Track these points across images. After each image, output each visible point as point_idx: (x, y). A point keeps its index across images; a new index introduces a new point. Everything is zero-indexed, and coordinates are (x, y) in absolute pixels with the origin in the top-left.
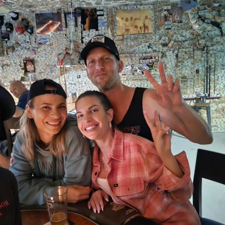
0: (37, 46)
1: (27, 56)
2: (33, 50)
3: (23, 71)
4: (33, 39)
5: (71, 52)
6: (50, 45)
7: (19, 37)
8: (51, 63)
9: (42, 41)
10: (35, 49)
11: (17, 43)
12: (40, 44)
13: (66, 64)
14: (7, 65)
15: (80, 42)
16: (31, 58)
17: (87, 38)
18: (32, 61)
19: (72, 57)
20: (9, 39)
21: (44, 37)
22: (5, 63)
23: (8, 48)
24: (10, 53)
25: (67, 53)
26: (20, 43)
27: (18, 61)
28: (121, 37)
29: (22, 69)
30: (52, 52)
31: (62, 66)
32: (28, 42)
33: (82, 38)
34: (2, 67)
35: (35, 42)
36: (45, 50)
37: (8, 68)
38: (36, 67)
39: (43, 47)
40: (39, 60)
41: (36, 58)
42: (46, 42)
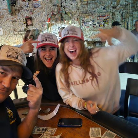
0: (33, 9)
1: (27, 16)
2: (31, 11)
3: (26, 25)
4: (31, 4)
5: (55, 13)
6: (41, 8)
7: (22, 3)
8: (42, 20)
9: (36, 6)
10: (32, 11)
11: (21, 7)
12: (35, 7)
13: (52, 21)
14: (16, 21)
15: (60, 6)
16: (30, 16)
17: (64, 3)
18: (30, 19)
19: (56, 17)
20: (16, 5)
21: (37, 3)
22: (14, 20)
23: (15, 10)
24: (17, 13)
25: (53, 14)
26: (23, 7)
27: (22, 18)
28: (86, 2)
29: (25, 24)
30: (43, 13)
31: (50, 22)
32: (28, 6)
33: (61, 3)
34: (13, 22)
35: (32, 6)
36: (38, 11)
37: (16, 23)
38: (33, 22)
39: (37, 9)
40: (34, 18)
41: (33, 17)
42: (39, 6)
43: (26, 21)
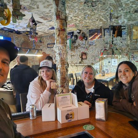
0: (88, 46)
1: (83, 51)
2: (86, 48)
3: (81, 59)
4: (87, 43)
5: (107, 49)
6: (95, 45)
7: (80, 41)
8: (95, 55)
9: (91, 44)
10: (88, 48)
11: (79, 45)
12: (90, 45)
13: (104, 55)
14: (74, 56)
15: (111, 43)
16: (85, 52)
17: (115, 41)
18: (85, 54)
19: (108, 52)
20: (75, 43)
21: (92, 42)
22: (72, 54)
23: (75, 47)
24: (75, 50)
25: (105, 49)
26: (80, 45)
27: (79, 53)
28: (135, 40)
29: (80, 58)
30: (96, 49)
31: (102, 56)
32: (84, 44)
33: (113, 41)
34: (71, 56)
35: (88, 44)
36: (92, 48)
37: (74, 57)
38: (87, 57)
39: (91, 46)
40: (89, 53)
41: (88, 52)
42: (93, 44)
43: (82, 55)
